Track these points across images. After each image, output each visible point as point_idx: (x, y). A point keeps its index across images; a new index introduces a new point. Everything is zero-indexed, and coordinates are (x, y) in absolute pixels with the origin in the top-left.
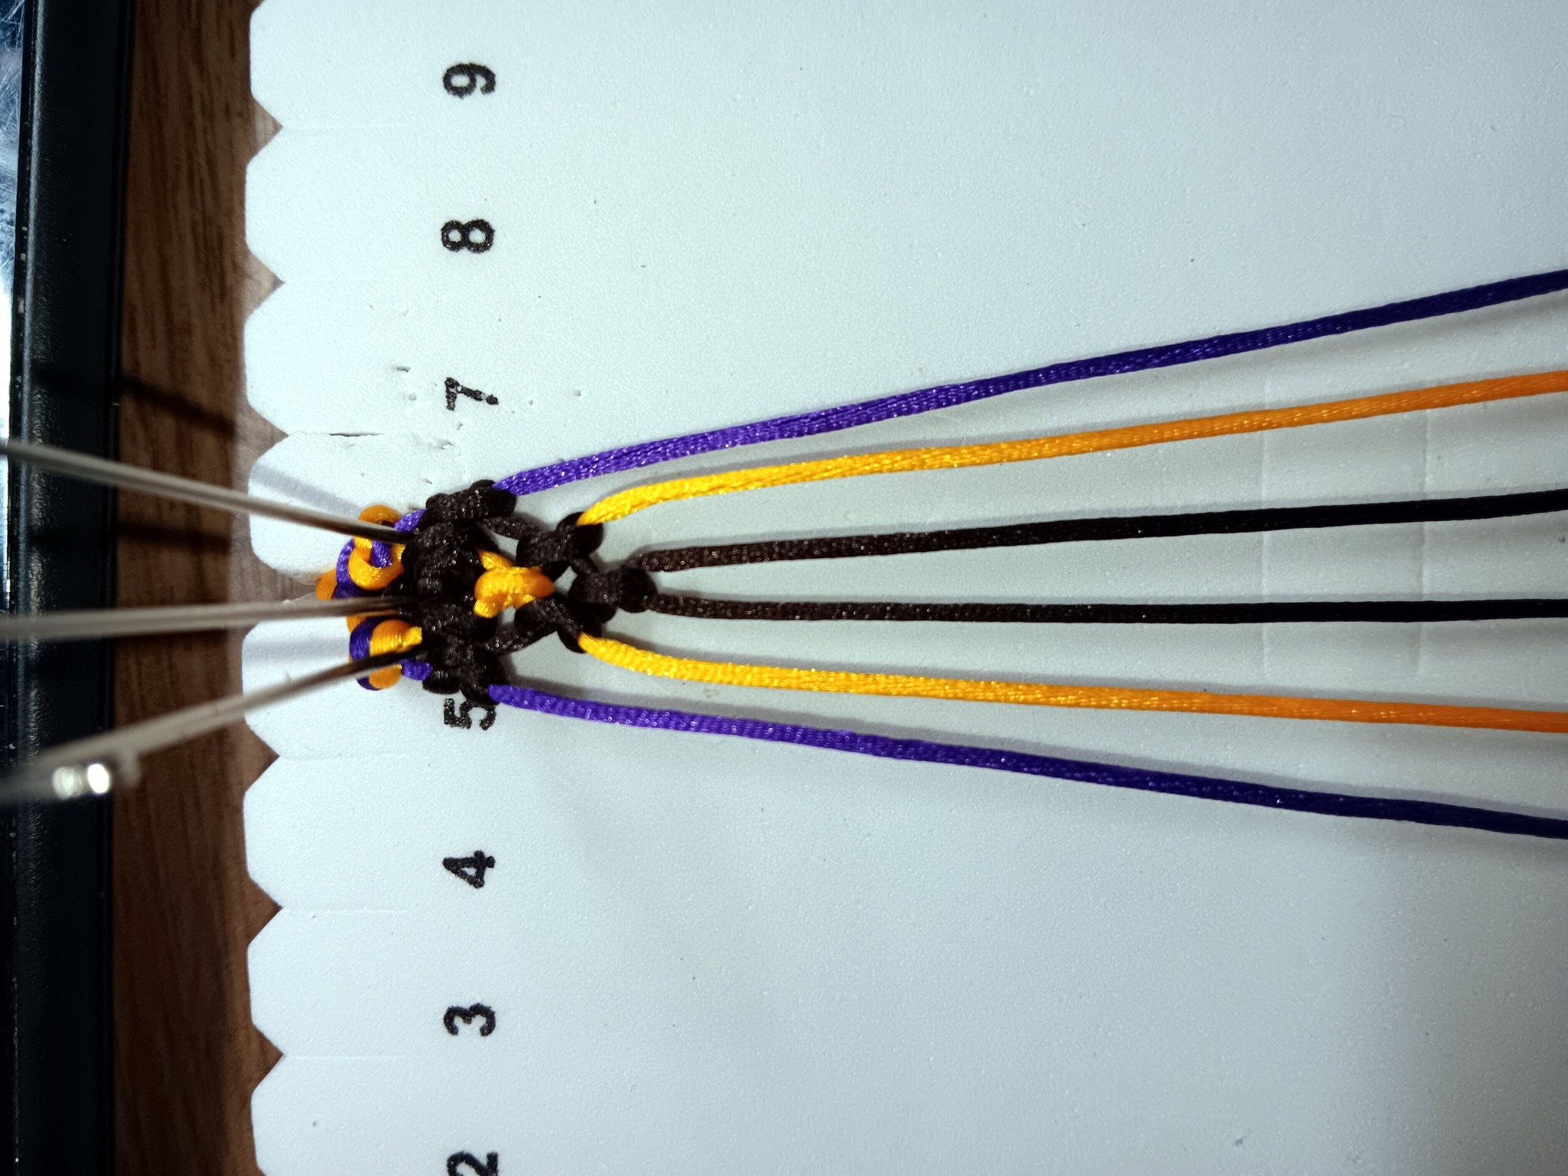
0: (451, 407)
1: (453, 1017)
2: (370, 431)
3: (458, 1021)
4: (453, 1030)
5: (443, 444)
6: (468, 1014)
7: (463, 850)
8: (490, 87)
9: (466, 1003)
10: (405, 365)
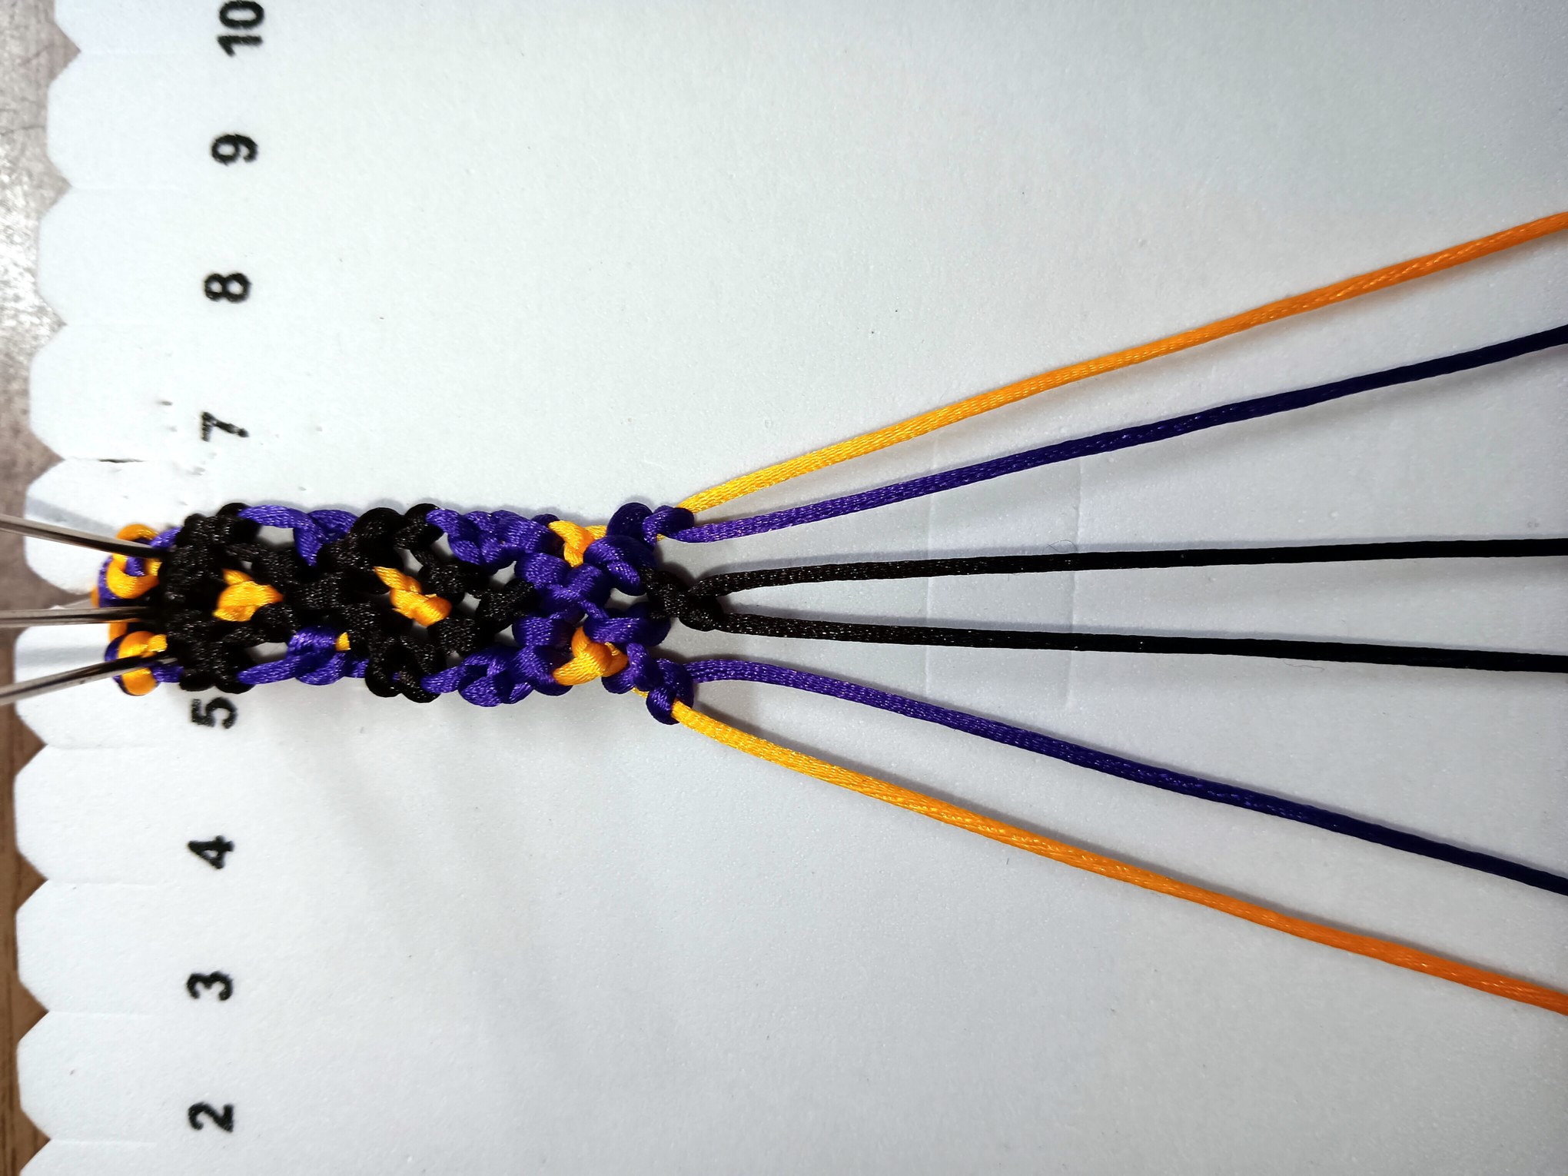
0: (205, 438)
1: (195, 983)
2: (136, 458)
3: (199, 987)
4: (195, 994)
5: (198, 471)
6: (210, 980)
7: (206, 836)
8: (251, 156)
9: (207, 970)
10: (169, 400)
